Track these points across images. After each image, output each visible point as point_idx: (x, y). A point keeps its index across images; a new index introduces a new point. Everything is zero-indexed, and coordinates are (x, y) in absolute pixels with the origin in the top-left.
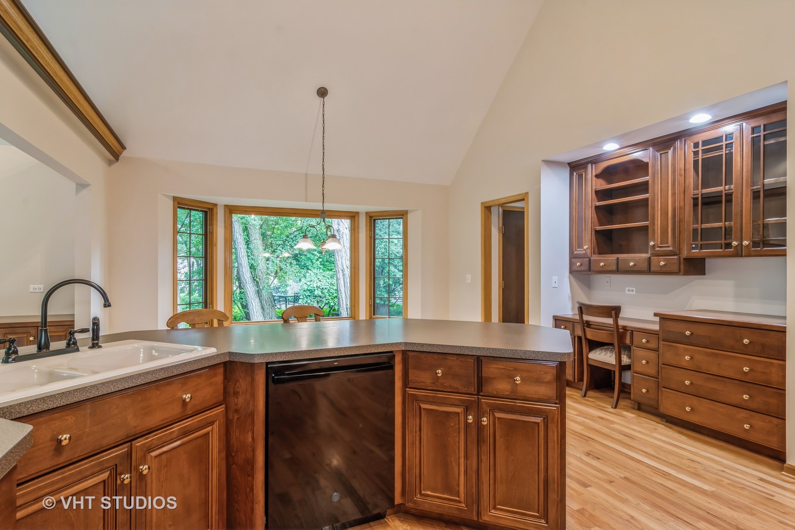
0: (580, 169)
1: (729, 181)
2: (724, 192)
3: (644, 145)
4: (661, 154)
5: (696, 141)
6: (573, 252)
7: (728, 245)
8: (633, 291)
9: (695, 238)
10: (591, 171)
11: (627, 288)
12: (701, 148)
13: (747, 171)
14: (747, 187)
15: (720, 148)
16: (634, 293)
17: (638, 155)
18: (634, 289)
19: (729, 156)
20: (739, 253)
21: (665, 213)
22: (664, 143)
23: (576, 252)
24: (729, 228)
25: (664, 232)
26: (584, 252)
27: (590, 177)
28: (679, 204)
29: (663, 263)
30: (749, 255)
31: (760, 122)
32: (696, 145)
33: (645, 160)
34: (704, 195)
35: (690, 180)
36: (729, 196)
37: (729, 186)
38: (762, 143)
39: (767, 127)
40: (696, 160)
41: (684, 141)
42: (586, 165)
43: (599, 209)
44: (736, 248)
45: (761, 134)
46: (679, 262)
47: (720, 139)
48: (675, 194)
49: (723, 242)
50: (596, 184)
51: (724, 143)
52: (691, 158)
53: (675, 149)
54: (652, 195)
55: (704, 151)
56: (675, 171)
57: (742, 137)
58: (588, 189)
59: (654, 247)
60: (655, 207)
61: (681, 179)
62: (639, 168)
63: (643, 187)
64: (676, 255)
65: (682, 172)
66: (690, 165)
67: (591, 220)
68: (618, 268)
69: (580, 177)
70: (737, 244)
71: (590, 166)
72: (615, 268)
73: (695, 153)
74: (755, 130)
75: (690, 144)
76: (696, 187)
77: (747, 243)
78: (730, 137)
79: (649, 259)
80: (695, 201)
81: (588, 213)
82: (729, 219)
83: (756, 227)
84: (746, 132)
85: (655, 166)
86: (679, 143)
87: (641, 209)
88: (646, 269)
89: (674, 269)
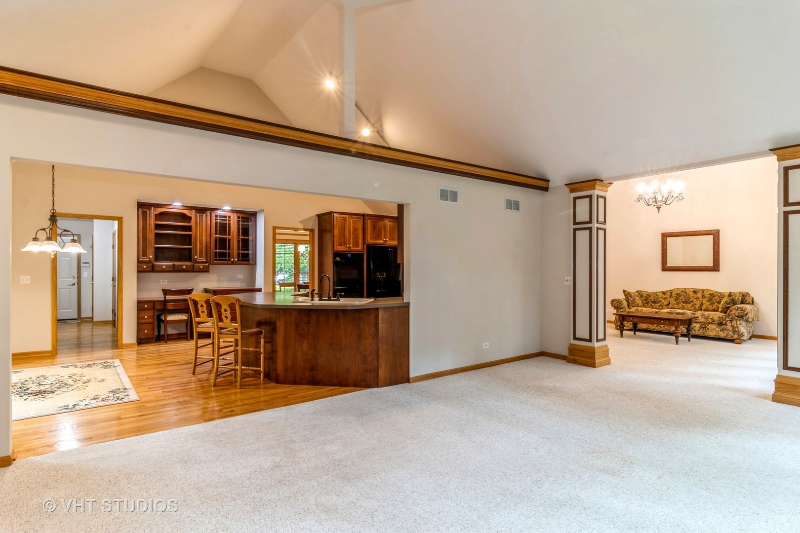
0: (145, 208)
1: (229, 235)
3: (191, 208)
4: (199, 215)
5: (216, 214)
6: (139, 259)
7: (229, 260)
9: (216, 256)
10: (154, 212)
12: (218, 218)
13: (236, 232)
14: (236, 238)
15: (226, 220)
17: (186, 212)
19: (229, 224)
20: (233, 263)
21: (201, 243)
22: (201, 210)
23: (141, 260)
24: (229, 253)
25: (201, 252)
26: (148, 260)
27: (152, 215)
28: (209, 240)
29: (201, 267)
30: (236, 264)
31: (241, 215)
32: (216, 216)
33: (189, 215)
34: (220, 238)
35: (213, 231)
36: (229, 240)
37: (229, 237)
38: (241, 223)
39: (242, 218)
40: (216, 223)
41: (211, 213)
42: (150, 207)
43: (156, 234)
44: (232, 261)
45: (240, 219)
46: (208, 267)
47: (226, 217)
48: (206, 235)
49: (227, 258)
50: (156, 220)
51: (228, 219)
52: (214, 221)
53: (206, 215)
54: (194, 234)
55: (219, 220)
56: (206, 225)
57: (234, 219)
58: (152, 222)
59: (196, 259)
60: (196, 240)
61: (209, 229)
62: (187, 218)
63: (189, 228)
64: (207, 263)
65: (209, 226)
66: (213, 224)
67: (153, 241)
68: (175, 270)
69: (145, 213)
70: (232, 259)
71: (152, 208)
72: (172, 269)
73: (216, 219)
74: (239, 218)
75: (213, 215)
76: (216, 234)
77: (236, 259)
78: (229, 217)
79: (193, 265)
80: (216, 240)
81: (151, 236)
82: (229, 249)
83: (239, 254)
84: (236, 217)
85: (196, 220)
86: (208, 213)
87: (188, 239)
88: (192, 270)
89: (206, 270)
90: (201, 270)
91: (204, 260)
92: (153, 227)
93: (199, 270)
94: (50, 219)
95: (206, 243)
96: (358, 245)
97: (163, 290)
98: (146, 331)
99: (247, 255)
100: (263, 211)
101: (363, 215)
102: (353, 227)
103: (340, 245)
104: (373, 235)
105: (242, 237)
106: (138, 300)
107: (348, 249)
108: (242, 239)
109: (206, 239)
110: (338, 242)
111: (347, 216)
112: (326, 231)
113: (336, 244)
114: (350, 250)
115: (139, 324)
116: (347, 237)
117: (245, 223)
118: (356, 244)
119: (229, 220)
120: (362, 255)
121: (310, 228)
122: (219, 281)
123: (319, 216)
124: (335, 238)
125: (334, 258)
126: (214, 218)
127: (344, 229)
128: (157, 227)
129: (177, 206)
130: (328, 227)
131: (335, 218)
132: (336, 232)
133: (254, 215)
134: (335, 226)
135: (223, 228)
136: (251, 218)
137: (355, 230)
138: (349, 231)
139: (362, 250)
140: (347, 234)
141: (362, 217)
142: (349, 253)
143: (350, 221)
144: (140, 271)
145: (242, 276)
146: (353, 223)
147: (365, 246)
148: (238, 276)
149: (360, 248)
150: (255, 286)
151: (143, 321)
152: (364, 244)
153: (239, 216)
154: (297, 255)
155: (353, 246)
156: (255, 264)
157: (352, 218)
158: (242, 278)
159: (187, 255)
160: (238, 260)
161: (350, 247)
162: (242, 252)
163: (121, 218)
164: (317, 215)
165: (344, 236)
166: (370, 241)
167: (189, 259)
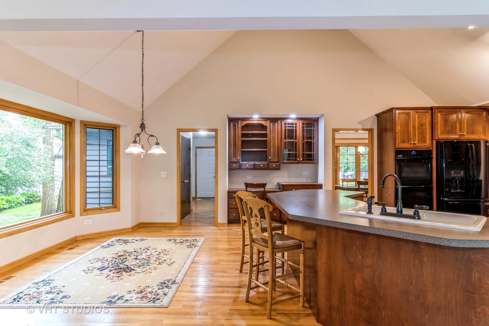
0: (234, 122)
1: (296, 139)
2: (294, 142)
3: (266, 119)
4: (273, 124)
5: (285, 122)
6: (231, 160)
7: (296, 160)
8: (250, 177)
10: (240, 124)
11: (248, 176)
12: (287, 125)
13: (301, 136)
14: (301, 142)
15: (293, 127)
16: (251, 178)
17: (263, 123)
18: (251, 176)
19: (296, 130)
20: (298, 163)
21: (274, 146)
22: (274, 120)
23: (232, 160)
24: (296, 154)
25: (274, 153)
26: (237, 160)
27: (240, 126)
28: (280, 144)
29: (274, 165)
30: (301, 163)
31: (305, 122)
32: (285, 124)
33: (265, 125)
34: (288, 142)
35: (283, 136)
36: (296, 143)
37: (296, 140)
38: (305, 128)
39: (306, 124)
40: (285, 130)
41: (281, 121)
42: (238, 121)
43: (243, 141)
44: (298, 160)
45: (305, 125)
46: (279, 165)
47: (292, 124)
48: (278, 140)
49: (294, 158)
50: (242, 130)
51: (294, 126)
52: (283, 128)
53: (278, 124)
54: (269, 139)
55: (288, 127)
56: (278, 132)
57: (300, 124)
58: (239, 132)
59: (270, 159)
60: (270, 144)
61: (280, 135)
62: (263, 127)
63: (265, 135)
64: (278, 162)
65: (280, 133)
66: (283, 131)
67: (240, 146)
68: (255, 168)
69: (235, 126)
70: (298, 159)
71: (240, 121)
72: (253, 167)
73: (285, 127)
74: (303, 124)
75: (283, 123)
76: (285, 139)
77: (301, 159)
78: (296, 124)
79: (268, 164)
80: (285, 143)
81: (239, 143)
82: (296, 151)
83: (303, 154)
84: (301, 124)
85: (270, 128)
86: (279, 122)
87: (264, 144)
88: (267, 168)
89: (278, 168)
90: (274, 168)
91: (276, 160)
92: (240, 135)
93: (272, 168)
94: (141, 127)
95: (278, 146)
96: (425, 142)
97: (245, 183)
98: (234, 214)
99: (310, 156)
100: (323, 115)
101: (431, 109)
102: (418, 123)
103: (403, 142)
104: (445, 129)
105: (306, 140)
106: (230, 190)
107: (412, 146)
108: (306, 142)
109: (278, 143)
110: (401, 138)
111: (411, 112)
112: (386, 130)
113: (398, 141)
114: (415, 146)
115: (229, 208)
116: (412, 133)
117: (309, 128)
118: (423, 139)
119: (296, 127)
120: (430, 152)
121: (369, 127)
122: (289, 177)
123: (378, 116)
124: (397, 136)
125: (396, 155)
126: (283, 126)
127: (408, 124)
128: (243, 135)
129: (256, 118)
130: (389, 126)
131: (397, 114)
132: (398, 128)
133: (317, 120)
134: (397, 122)
135: (291, 134)
136: (314, 124)
137: (421, 125)
138: (414, 127)
139: (431, 147)
140: (412, 130)
141: (430, 111)
142: (414, 150)
143: (415, 116)
144: (231, 169)
145: (307, 173)
146: (418, 118)
147: (434, 142)
148: (304, 173)
149: (427, 144)
150: (317, 182)
151: (232, 207)
152: (432, 140)
153: (304, 122)
154: (358, 156)
155: (419, 142)
156: (318, 163)
157: (417, 113)
158: (307, 174)
159: (264, 156)
160: (303, 160)
161: (415, 144)
162: (306, 153)
163: (217, 129)
164: (375, 115)
165: (408, 133)
166: (441, 135)
167: (266, 160)
